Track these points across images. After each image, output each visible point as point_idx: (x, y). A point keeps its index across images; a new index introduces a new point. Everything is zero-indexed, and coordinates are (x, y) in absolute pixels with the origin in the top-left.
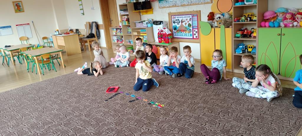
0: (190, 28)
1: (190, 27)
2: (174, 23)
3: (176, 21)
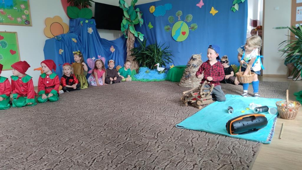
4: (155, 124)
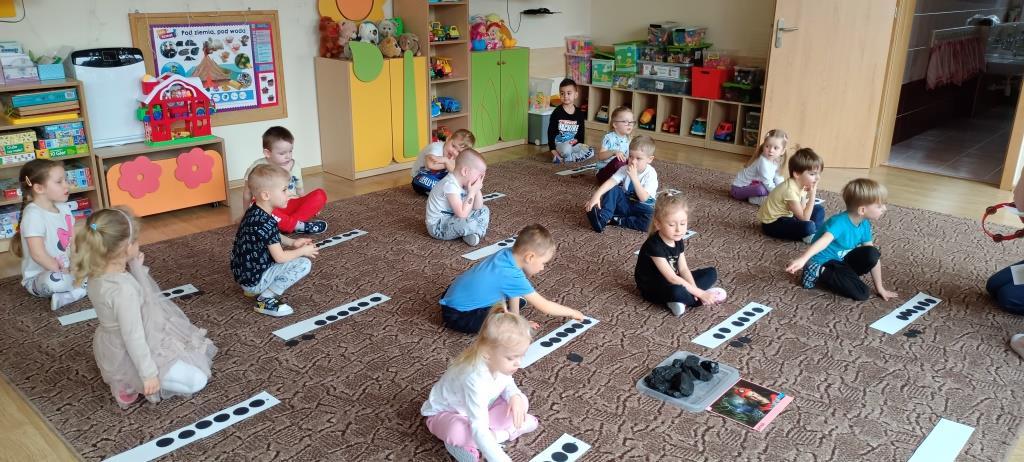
0: (243, 71)
1: (245, 67)
2: (169, 54)
3: (180, 48)
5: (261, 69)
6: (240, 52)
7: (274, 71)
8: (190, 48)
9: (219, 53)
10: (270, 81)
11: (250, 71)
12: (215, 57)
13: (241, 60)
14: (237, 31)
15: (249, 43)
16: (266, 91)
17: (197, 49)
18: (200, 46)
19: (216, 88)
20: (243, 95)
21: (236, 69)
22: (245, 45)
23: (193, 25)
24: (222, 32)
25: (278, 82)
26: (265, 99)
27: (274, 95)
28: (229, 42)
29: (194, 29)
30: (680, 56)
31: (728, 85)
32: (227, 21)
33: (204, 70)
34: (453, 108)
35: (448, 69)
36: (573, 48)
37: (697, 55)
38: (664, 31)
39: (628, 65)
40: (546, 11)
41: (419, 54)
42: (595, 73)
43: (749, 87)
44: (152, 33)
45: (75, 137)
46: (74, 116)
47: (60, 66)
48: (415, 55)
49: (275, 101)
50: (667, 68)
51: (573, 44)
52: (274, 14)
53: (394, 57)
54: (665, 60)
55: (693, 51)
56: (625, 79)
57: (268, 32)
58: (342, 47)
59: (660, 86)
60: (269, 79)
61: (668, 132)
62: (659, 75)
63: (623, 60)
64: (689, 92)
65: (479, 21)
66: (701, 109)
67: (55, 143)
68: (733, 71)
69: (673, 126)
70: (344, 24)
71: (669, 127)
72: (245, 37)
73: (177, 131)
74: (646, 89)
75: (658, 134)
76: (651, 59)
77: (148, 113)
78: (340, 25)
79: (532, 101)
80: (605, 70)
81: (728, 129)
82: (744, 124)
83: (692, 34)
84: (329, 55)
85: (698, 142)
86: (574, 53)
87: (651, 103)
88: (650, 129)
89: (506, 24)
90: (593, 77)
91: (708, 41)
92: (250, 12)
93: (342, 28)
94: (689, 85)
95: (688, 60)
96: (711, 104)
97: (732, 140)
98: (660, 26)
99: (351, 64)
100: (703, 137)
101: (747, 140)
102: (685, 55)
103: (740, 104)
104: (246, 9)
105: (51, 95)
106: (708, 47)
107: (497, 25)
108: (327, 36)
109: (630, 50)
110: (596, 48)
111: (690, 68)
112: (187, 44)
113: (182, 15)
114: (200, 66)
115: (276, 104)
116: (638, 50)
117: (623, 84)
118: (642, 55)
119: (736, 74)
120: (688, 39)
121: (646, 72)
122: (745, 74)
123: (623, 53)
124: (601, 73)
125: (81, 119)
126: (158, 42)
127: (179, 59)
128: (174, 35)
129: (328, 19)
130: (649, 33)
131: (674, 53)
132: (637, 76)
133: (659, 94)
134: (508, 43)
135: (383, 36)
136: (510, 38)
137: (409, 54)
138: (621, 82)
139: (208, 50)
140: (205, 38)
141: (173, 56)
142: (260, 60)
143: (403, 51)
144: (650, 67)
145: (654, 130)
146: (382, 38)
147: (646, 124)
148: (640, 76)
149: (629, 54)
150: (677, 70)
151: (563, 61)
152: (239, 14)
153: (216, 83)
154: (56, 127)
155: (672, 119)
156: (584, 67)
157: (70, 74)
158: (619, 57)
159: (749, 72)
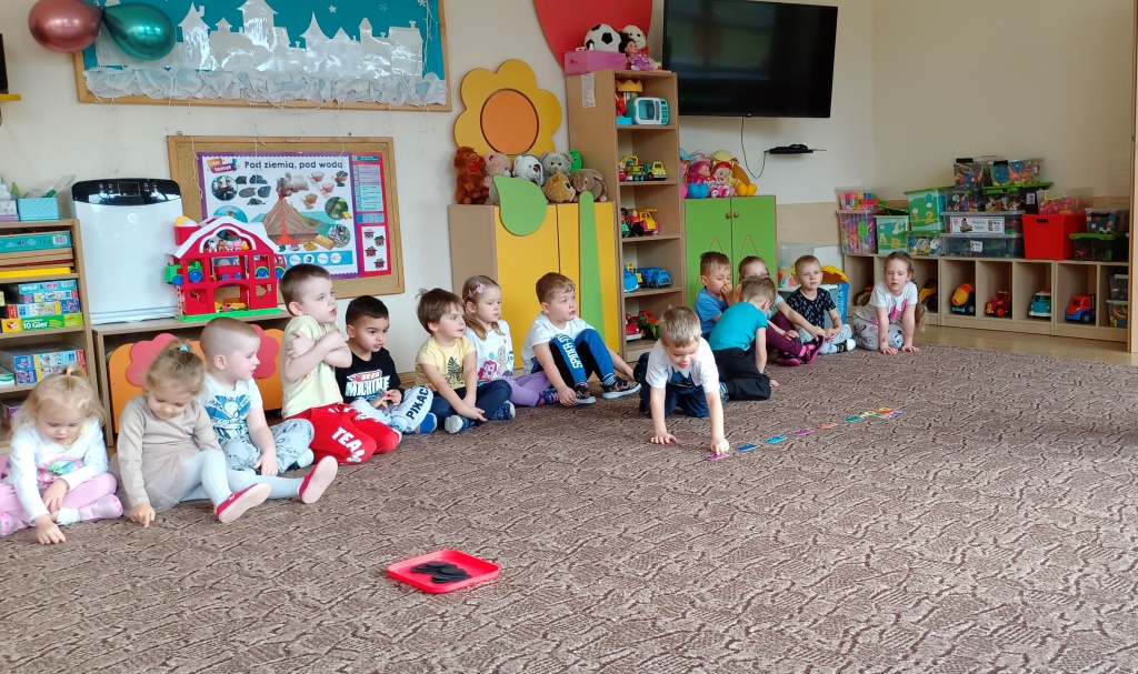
0: (337, 222)
1: (341, 216)
2: (224, 194)
3: (241, 187)
4: (970, 624)
5: (365, 220)
6: (333, 195)
7: (385, 224)
8: (258, 186)
9: (302, 194)
10: (379, 240)
11: (348, 223)
12: (296, 201)
13: (335, 207)
14: (329, 165)
15: (347, 182)
16: (372, 252)
17: (270, 188)
18: (273, 184)
19: (295, 245)
20: (337, 258)
21: (326, 219)
22: (341, 185)
23: (261, 154)
24: (307, 165)
25: (391, 241)
26: (370, 265)
27: (385, 260)
28: (319, 182)
29: (264, 160)
30: (1004, 200)
31: (1075, 236)
32: (314, 151)
33: (276, 219)
34: (660, 280)
35: (650, 225)
36: (848, 203)
37: (1030, 199)
38: (977, 167)
39: (927, 221)
40: (802, 149)
41: (604, 198)
42: (882, 237)
43: (1110, 237)
44: (200, 163)
45: (64, 302)
46: (65, 271)
47: (53, 201)
48: (597, 200)
49: (385, 268)
50: (986, 220)
51: (848, 197)
52: (387, 144)
53: (565, 202)
54: (982, 208)
55: (1023, 191)
56: (925, 241)
57: (378, 167)
58: (487, 189)
59: (978, 247)
60: (375, 236)
61: (994, 315)
62: (974, 230)
63: (922, 214)
64: (1020, 253)
65: (699, 159)
66: (1041, 277)
67: (32, 310)
68: (1084, 216)
69: (1002, 307)
70: (492, 157)
71: (995, 309)
72: (339, 174)
73: (227, 303)
74: (958, 254)
75: (979, 318)
76: (962, 209)
77: (179, 271)
78: (487, 159)
79: (784, 274)
80: (896, 232)
81: (1085, 304)
82: (1108, 295)
83: (1021, 166)
84: (467, 200)
85: (1042, 327)
86: (849, 210)
87: (967, 273)
88: (967, 313)
89: (742, 165)
90: (880, 241)
91: (1045, 180)
92: (351, 140)
93: (488, 163)
94: (1020, 241)
95: (1015, 206)
96: (1055, 265)
97: (1092, 321)
98: (970, 160)
99: (497, 208)
100: (1048, 319)
101: (1116, 318)
102: (1011, 199)
103: (1099, 264)
104: (346, 135)
105: (31, 239)
106: (1045, 187)
107: (727, 165)
108: (466, 174)
109: (929, 199)
110: (880, 202)
111: (1019, 218)
112: (253, 180)
113: (246, 141)
114: (272, 212)
115: (388, 272)
116: (942, 198)
117: (923, 249)
118: (949, 204)
119: (1089, 219)
120: (1014, 175)
121: (956, 229)
122: (1102, 218)
123: (920, 203)
124: (889, 236)
125: (75, 275)
126: (209, 177)
127: (239, 202)
128: (233, 167)
129: (469, 151)
130: (957, 170)
131: (993, 195)
132: (942, 235)
133: (977, 259)
134: (743, 189)
135: (548, 174)
136: (747, 183)
137: (586, 197)
138: (920, 247)
139: (284, 191)
140: (280, 173)
141: (229, 197)
142: (363, 206)
143: (578, 194)
144: (960, 220)
145: (974, 314)
146: (546, 176)
147: (961, 307)
148: (947, 235)
149: (929, 205)
150: (1001, 222)
151: (834, 222)
152: (334, 141)
153: (294, 239)
154: (35, 286)
155: (1000, 297)
156: (864, 229)
157: (66, 211)
158: (915, 211)
159: (1106, 216)
